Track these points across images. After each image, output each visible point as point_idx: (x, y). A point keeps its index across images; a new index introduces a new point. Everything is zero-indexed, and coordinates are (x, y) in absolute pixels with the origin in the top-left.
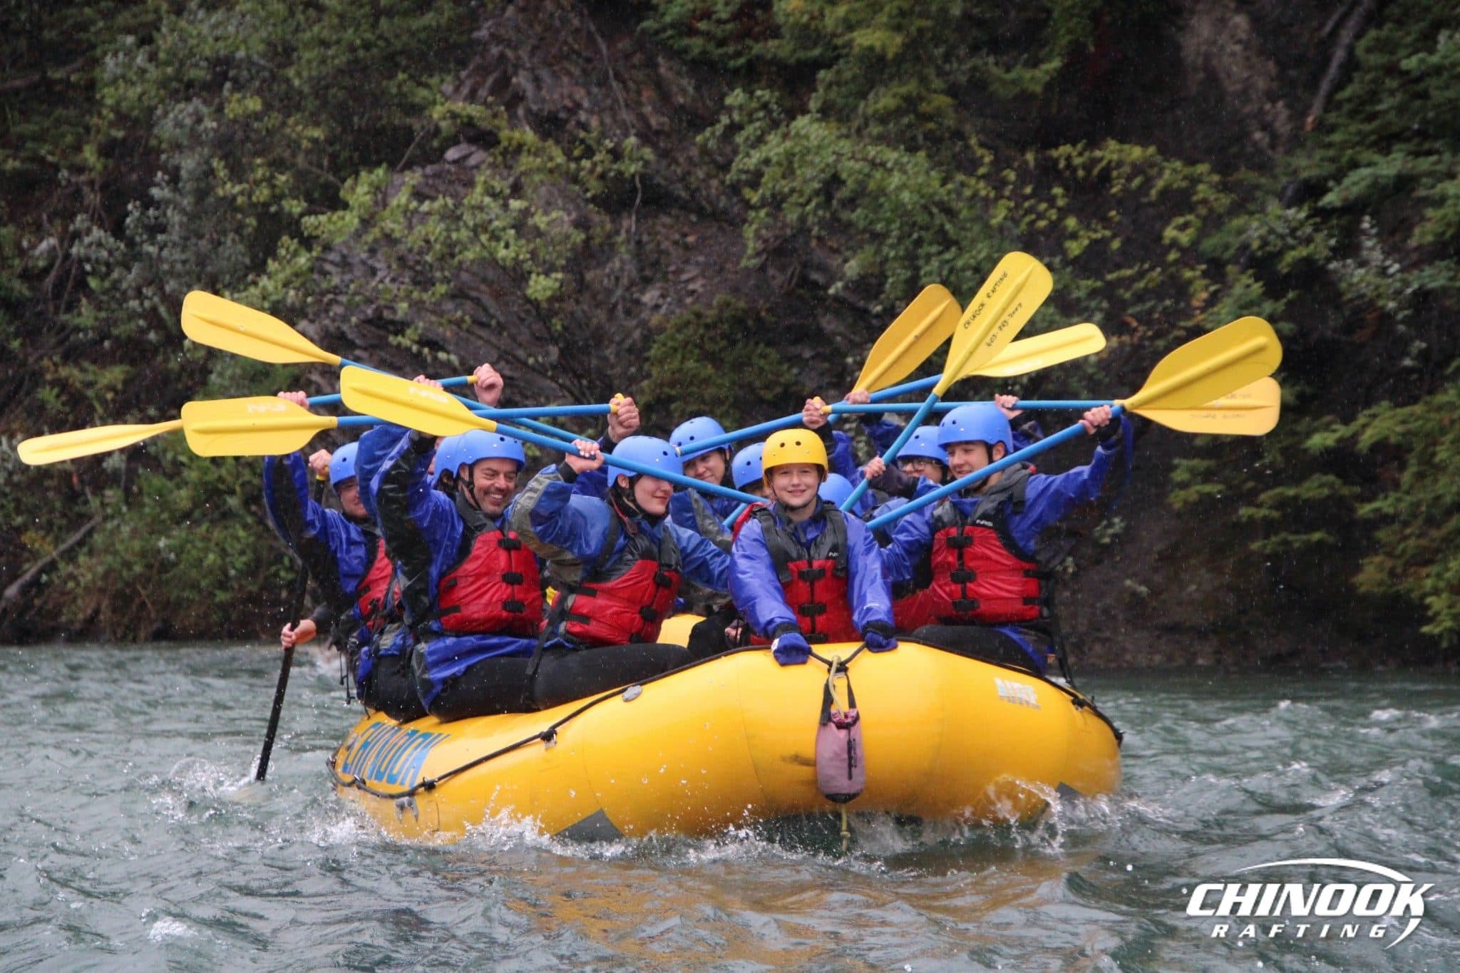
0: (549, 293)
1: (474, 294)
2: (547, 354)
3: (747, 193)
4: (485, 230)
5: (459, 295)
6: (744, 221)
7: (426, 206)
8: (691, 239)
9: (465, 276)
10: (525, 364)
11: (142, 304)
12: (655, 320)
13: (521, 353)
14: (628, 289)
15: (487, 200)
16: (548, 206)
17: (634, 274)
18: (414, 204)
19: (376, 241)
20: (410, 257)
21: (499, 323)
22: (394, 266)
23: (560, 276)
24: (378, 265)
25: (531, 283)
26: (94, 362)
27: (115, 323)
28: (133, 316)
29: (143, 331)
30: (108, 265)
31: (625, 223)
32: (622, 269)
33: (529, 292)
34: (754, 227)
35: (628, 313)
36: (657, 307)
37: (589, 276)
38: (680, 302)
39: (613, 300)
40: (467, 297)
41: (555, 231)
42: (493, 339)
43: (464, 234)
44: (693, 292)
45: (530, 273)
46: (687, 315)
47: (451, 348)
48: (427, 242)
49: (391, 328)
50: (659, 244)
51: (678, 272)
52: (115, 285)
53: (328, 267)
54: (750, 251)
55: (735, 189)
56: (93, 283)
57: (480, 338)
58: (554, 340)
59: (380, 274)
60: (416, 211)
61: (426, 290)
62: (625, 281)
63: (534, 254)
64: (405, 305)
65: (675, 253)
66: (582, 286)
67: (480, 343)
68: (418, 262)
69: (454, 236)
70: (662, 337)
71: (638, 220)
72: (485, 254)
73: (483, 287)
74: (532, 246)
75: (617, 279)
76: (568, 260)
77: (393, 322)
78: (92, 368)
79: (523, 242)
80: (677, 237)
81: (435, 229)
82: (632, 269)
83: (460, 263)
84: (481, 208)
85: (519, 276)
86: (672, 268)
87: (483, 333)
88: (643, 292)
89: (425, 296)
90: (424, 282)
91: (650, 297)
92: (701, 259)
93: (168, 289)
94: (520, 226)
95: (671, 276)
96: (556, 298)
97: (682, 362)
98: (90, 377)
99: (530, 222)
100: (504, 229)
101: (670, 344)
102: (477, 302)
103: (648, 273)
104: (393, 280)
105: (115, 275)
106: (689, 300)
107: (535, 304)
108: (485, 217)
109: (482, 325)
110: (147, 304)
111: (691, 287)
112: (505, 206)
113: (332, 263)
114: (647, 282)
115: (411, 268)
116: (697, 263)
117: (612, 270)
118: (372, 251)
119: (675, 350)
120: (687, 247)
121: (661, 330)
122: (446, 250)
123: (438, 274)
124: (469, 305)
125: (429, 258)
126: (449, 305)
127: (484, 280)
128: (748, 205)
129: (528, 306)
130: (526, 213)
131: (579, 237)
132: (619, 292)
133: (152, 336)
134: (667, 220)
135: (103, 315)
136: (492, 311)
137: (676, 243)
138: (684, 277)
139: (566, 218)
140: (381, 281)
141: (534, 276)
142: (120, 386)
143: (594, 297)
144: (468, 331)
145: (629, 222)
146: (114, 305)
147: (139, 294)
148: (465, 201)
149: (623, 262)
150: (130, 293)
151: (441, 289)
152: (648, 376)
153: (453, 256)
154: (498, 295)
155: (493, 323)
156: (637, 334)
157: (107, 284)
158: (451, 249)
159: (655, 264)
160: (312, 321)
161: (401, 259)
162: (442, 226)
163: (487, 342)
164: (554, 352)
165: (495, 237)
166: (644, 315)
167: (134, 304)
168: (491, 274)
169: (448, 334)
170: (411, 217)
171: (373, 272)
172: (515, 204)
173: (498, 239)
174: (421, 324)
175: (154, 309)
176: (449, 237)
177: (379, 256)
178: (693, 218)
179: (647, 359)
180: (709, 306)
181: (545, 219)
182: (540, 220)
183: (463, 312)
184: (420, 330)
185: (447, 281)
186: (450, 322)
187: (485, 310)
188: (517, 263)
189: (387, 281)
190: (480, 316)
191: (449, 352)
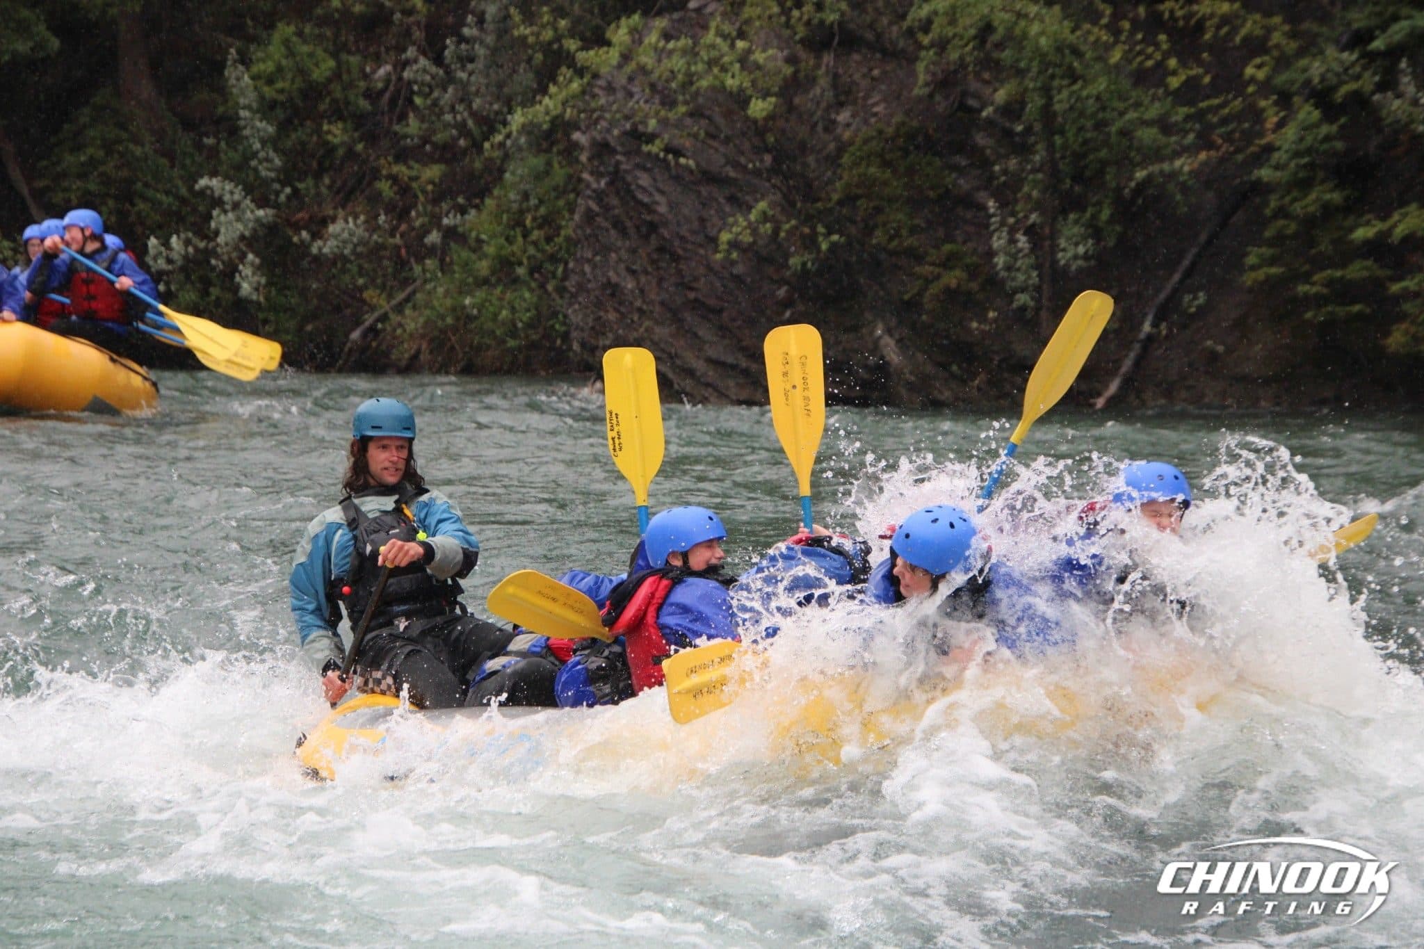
0: (765, 113)
1: (708, 113)
2: (762, 161)
3: (920, 36)
4: (717, 65)
5: (696, 114)
6: (917, 58)
7: (671, 45)
8: (876, 72)
9: (701, 100)
10: (745, 167)
11: (455, 117)
12: (847, 135)
13: (743, 160)
14: (826, 111)
15: (719, 40)
16: (766, 46)
17: (831, 99)
18: (662, 44)
19: (633, 71)
20: (659, 84)
21: (726, 136)
22: (647, 91)
23: (774, 100)
24: (635, 90)
25: (752, 105)
26: (417, 161)
27: (434, 132)
28: (447, 126)
29: (455, 139)
30: (430, 87)
31: (825, 60)
32: (822, 95)
33: (750, 112)
34: (925, 63)
35: (826, 130)
36: (848, 125)
37: (797, 101)
38: (866, 122)
39: (815, 119)
40: (702, 115)
41: (770, 65)
42: (722, 149)
43: (701, 67)
44: (875, 114)
45: (751, 97)
46: (871, 132)
47: (689, 154)
48: (672, 72)
49: (644, 139)
50: (851, 76)
51: (865, 98)
52: (435, 103)
53: (596, 90)
54: (921, 83)
55: (911, 33)
56: (418, 100)
57: (711, 147)
58: (768, 150)
59: (636, 97)
60: (664, 49)
61: (670, 110)
62: (823, 105)
63: (754, 83)
64: (654, 121)
65: (864, 83)
66: (791, 108)
67: (712, 151)
68: (665, 88)
69: (693, 68)
70: (852, 149)
71: (835, 57)
72: (717, 83)
73: (715, 108)
74: (753, 77)
75: (818, 103)
76: (780, 88)
77: (644, 134)
78: (416, 166)
79: (746, 73)
80: (865, 70)
81: (678, 62)
82: (829, 94)
83: (698, 89)
84: (713, 47)
85: (742, 100)
86: (861, 95)
87: (715, 144)
88: (838, 114)
89: (670, 115)
90: (669, 103)
91: (843, 116)
92: (883, 87)
93: (475, 106)
94: (743, 60)
95: (859, 101)
96: (770, 118)
97: (867, 168)
98: (414, 173)
99: (752, 58)
100: (731, 63)
101: (858, 154)
102: (709, 118)
103: (843, 98)
104: (646, 102)
105: (436, 94)
106: (873, 120)
107: (755, 122)
108: (717, 54)
109: (714, 137)
110: (459, 117)
111: (875, 109)
112: (733, 46)
113: (601, 87)
114: (841, 105)
115: (660, 92)
116: (881, 91)
117: (814, 96)
118: (631, 79)
119: (862, 158)
120: (873, 79)
121: (851, 143)
122: (686, 79)
123: (680, 98)
124: (704, 122)
125: (673, 85)
126: (688, 121)
127: (716, 103)
128: (921, 46)
129: (749, 124)
130: (748, 51)
131: (789, 70)
132: (819, 113)
133: (462, 142)
134: (857, 57)
135: (425, 126)
136: (721, 127)
137: (864, 76)
139: (779, 55)
140: (638, 102)
141: (753, 100)
142: (437, 180)
143: (800, 116)
144: (702, 142)
145: (828, 59)
146: (434, 118)
147: (453, 109)
148: (702, 41)
149: (823, 89)
150: (447, 109)
151: (682, 109)
152: (841, 178)
153: (692, 83)
154: (726, 115)
155: (722, 136)
156: (832, 146)
157: (429, 102)
158: (690, 79)
159: (848, 93)
160: (584, 133)
161: (653, 86)
162: (684, 60)
163: (717, 150)
164: (768, 158)
165: (724, 69)
166: (839, 131)
167: (448, 117)
168: (721, 98)
169: (687, 144)
170: (660, 53)
171: (631, 95)
172: (740, 44)
173: (727, 71)
174: (666, 136)
175: (464, 122)
176: (689, 69)
177: (636, 82)
178: (878, 56)
179: (840, 165)
180: (889, 124)
181: (763, 56)
182: (759, 57)
183: (699, 128)
184: (666, 141)
185: (686, 103)
186: (689, 135)
187: (717, 128)
188: (741, 90)
189: (642, 102)
190: (712, 130)
191: (687, 158)
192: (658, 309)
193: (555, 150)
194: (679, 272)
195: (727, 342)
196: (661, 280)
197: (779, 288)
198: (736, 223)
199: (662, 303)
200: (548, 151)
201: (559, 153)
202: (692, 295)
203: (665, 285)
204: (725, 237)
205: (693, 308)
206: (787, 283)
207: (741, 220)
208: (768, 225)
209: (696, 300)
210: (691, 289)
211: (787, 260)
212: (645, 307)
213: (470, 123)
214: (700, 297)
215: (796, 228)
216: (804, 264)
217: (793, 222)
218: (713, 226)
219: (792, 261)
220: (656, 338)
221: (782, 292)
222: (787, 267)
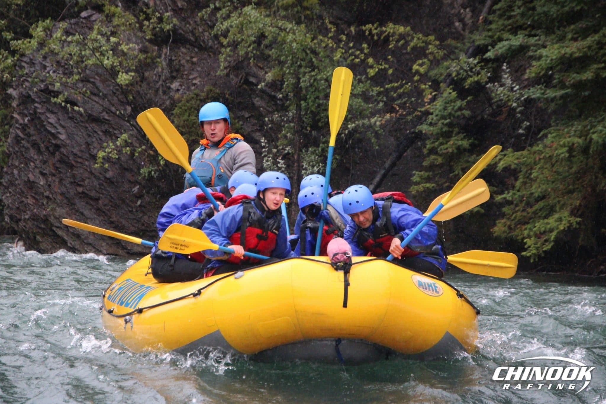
0: (127, 82)
1: (92, 80)
2: (125, 110)
3: (222, 39)
4: (98, 51)
5: (85, 80)
6: (220, 53)
7: (69, 39)
8: (195, 60)
9: (88, 72)
10: (115, 114)
12: (177, 96)
13: (113, 109)
14: (164, 81)
15: (99, 37)
16: (129, 40)
17: (168, 75)
18: (64, 38)
19: (46, 53)
20: (63, 61)
21: (103, 94)
22: (54, 65)
23: (133, 74)
24: (47, 64)
25: (119, 77)
31: (164, 51)
32: (162, 72)
33: (118, 80)
34: (224, 56)
35: (164, 93)
36: (178, 90)
37: (147, 74)
38: (188, 89)
39: (158, 85)
40: (88, 81)
41: (131, 53)
42: (101, 102)
43: (88, 52)
44: (194, 84)
45: (119, 72)
46: (192, 95)
47: (79, 105)
48: (70, 55)
49: (52, 94)
50: (180, 61)
51: (187, 75)
53: (23, 64)
54: (221, 68)
55: (216, 37)
57: (95, 101)
58: (128, 103)
59: (48, 69)
60: (65, 41)
61: (69, 77)
62: (163, 78)
63: (121, 63)
64: (59, 84)
65: (187, 66)
66: (143, 79)
67: (94, 103)
68: (66, 64)
69: (83, 53)
70: (180, 104)
71: (170, 49)
72: (98, 62)
73: (97, 77)
74: (120, 59)
75: (160, 76)
76: (136, 67)
77: (53, 92)
79: (116, 57)
80: (188, 58)
81: (74, 49)
82: (166, 72)
83: (86, 65)
84: (96, 40)
85: (113, 73)
86: (186, 73)
87: (96, 99)
88: (171, 83)
89: (68, 80)
90: (68, 73)
91: (175, 85)
92: (199, 69)
94: (115, 49)
95: (185, 76)
96: (131, 84)
97: (189, 115)
99: (120, 48)
100: (107, 51)
101: (183, 108)
102: (93, 83)
103: (174, 74)
104: (54, 72)
106: (193, 88)
107: (120, 86)
108: (98, 45)
109: (95, 95)
111: (194, 82)
112: (108, 40)
113: (26, 62)
114: (173, 78)
115: (62, 66)
116: (197, 71)
117: (157, 72)
118: (45, 58)
119: (186, 110)
120: (193, 63)
121: (179, 101)
122: (79, 59)
123: (75, 70)
124: (90, 85)
125: (71, 63)
126: (80, 85)
127: (97, 74)
128: (222, 46)
129: (117, 87)
130: (118, 44)
131: (142, 56)
132: (160, 83)
134: (184, 50)
136: (100, 89)
137: (188, 61)
138: (191, 77)
139: (137, 47)
140: (48, 72)
141: (120, 73)
143: (148, 84)
144: (88, 97)
145: (166, 50)
148: (89, 37)
149: (163, 69)
151: (76, 77)
153: (83, 62)
154: (104, 81)
155: (101, 94)
156: (168, 103)
158: (82, 59)
159: (178, 71)
160: (15, 89)
161: (58, 62)
162: (78, 48)
163: (97, 103)
164: (129, 109)
165: (102, 54)
166: (172, 94)
168: (100, 71)
169: (79, 98)
170: (63, 43)
171: (45, 67)
172: (113, 39)
173: (104, 55)
174: (66, 93)
176: (81, 54)
177: (48, 60)
178: (196, 50)
179: (172, 114)
180: (202, 91)
181: (127, 47)
182: (124, 47)
183: (87, 89)
184: (65, 97)
185: (79, 73)
186: (80, 93)
187: (97, 88)
188: (113, 67)
189: (51, 72)
190: (96, 91)
191: (79, 107)
192: (59, 197)
194: (74, 176)
195: (102, 218)
196: (61, 180)
197: (134, 187)
198: (108, 146)
199: (62, 194)
202: (80, 189)
203: (64, 182)
204: (101, 154)
205: (80, 197)
206: (140, 184)
207: (111, 144)
208: (128, 148)
209: (83, 193)
210: (80, 186)
211: (139, 169)
212: (51, 196)
214: (85, 191)
215: (145, 150)
216: (150, 173)
217: (143, 147)
218: (95, 148)
219: (142, 171)
220: (57, 214)
221: (136, 189)
222: (140, 174)
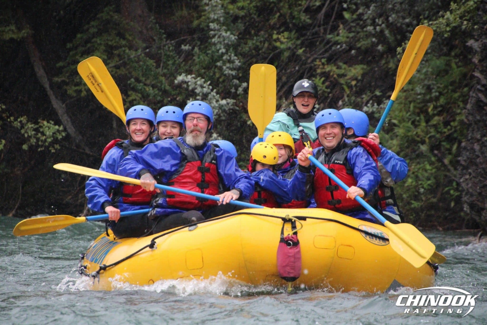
193: (453, 54)
200: (448, 54)
201: (456, 56)
213: (387, 32)
